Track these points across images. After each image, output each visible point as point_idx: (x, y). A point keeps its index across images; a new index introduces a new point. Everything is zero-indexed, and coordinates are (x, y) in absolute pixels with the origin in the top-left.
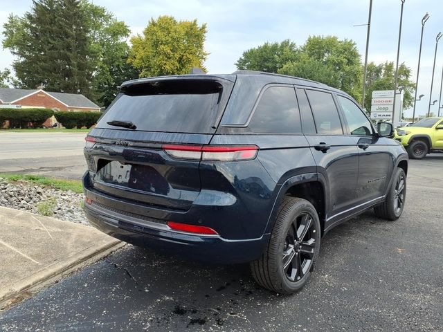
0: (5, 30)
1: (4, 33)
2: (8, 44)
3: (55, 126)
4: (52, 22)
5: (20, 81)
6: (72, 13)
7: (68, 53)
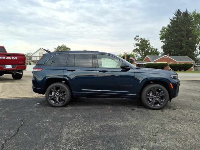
0: (160, 33)
1: (160, 34)
2: (161, 38)
3: (170, 70)
4: (177, 26)
5: (164, 52)
6: (185, 20)
7: (182, 38)
